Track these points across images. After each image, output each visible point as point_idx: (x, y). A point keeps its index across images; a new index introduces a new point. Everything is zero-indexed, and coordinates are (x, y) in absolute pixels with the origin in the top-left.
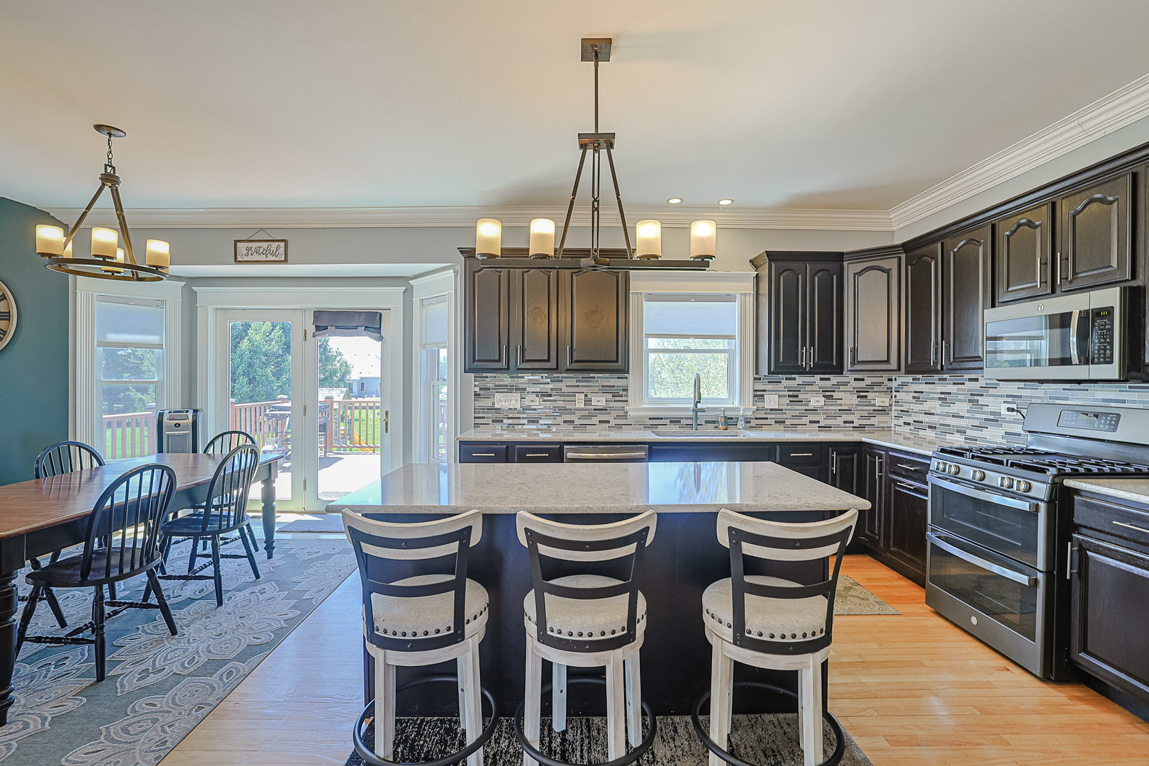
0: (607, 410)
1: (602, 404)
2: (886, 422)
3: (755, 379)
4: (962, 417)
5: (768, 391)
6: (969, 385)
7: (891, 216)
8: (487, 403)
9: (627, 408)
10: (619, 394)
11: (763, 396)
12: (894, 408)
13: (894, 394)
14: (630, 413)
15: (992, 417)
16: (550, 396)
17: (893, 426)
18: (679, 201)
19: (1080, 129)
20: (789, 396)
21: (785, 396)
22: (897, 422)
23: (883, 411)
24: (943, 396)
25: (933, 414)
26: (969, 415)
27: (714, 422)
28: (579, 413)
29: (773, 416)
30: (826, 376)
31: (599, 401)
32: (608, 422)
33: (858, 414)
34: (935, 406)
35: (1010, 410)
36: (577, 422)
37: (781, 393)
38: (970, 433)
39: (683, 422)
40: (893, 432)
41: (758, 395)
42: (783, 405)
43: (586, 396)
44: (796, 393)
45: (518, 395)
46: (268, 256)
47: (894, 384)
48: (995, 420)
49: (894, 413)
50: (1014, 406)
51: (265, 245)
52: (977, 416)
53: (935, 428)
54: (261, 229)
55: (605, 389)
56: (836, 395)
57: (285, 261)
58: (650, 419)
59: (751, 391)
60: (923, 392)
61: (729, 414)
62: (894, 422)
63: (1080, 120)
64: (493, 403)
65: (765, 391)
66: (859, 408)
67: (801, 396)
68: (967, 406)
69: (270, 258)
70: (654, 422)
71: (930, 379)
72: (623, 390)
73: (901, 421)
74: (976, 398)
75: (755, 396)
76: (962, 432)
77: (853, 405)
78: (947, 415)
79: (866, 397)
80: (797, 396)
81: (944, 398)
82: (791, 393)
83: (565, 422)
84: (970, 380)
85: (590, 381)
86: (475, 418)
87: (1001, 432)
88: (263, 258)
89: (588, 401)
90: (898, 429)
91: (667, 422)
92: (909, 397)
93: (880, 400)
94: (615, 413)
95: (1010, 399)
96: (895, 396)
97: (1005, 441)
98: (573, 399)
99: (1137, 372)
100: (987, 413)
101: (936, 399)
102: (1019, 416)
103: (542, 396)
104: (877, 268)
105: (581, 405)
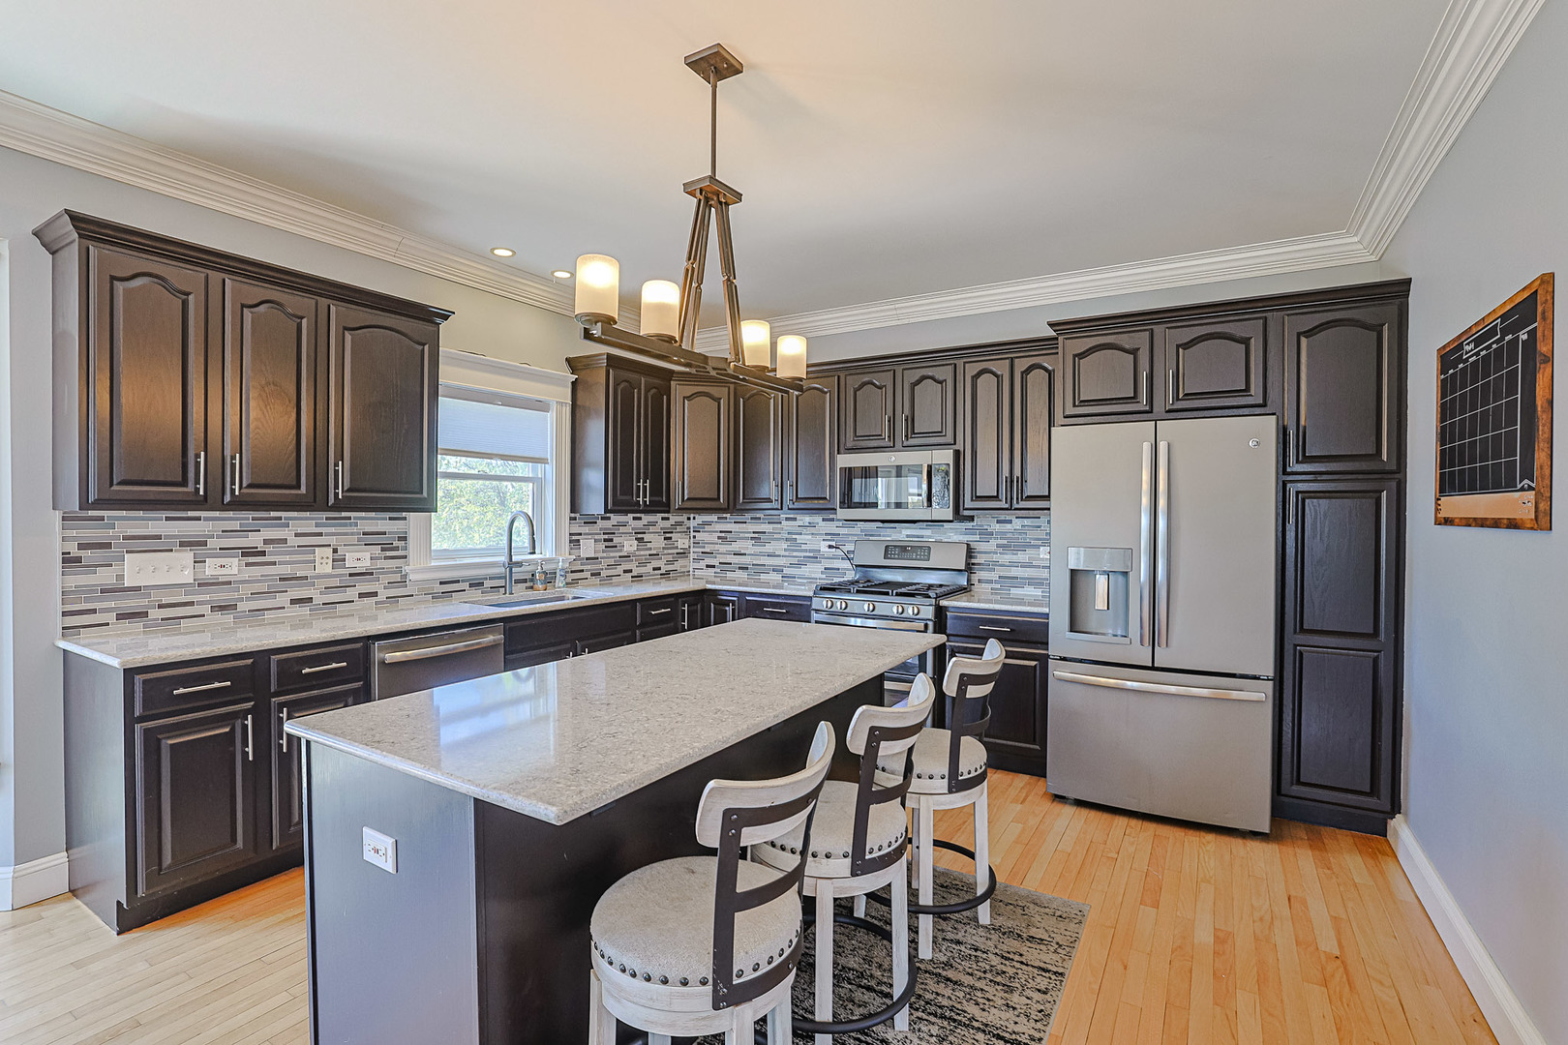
0: (372, 574)
1: (365, 564)
2: (686, 566)
3: (571, 519)
4: (779, 556)
5: (585, 534)
6: (787, 524)
8: (105, 577)
9: (407, 569)
10: (392, 547)
11: (578, 541)
12: (692, 550)
13: (692, 534)
14: (411, 577)
15: (811, 555)
16: (263, 554)
17: (691, 570)
18: (509, 253)
19: (895, 312)
20: (605, 540)
21: (600, 540)
22: (696, 565)
23: (684, 554)
24: (756, 535)
25: (744, 555)
26: (787, 554)
27: (525, 581)
28: (321, 584)
29: (589, 567)
30: (638, 515)
31: (360, 558)
32: (375, 594)
33: (665, 559)
34: (747, 546)
35: (830, 547)
36: (318, 599)
37: (596, 537)
38: (787, 571)
39: (488, 584)
40: (691, 577)
41: (575, 543)
42: (598, 552)
43: (335, 551)
44: (611, 536)
45: (188, 556)
47: (692, 524)
48: (815, 557)
49: (692, 556)
50: (833, 544)
52: (795, 554)
53: (747, 568)
55: (369, 538)
56: (646, 537)
58: (441, 583)
59: (567, 535)
60: (731, 532)
61: (547, 567)
62: (693, 565)
63: (897, 306)
64: (120, 577)
65: (581, 534)
66: (666, 552)
67: (616, 540)
68: (786, 545)
70: (448, 588)
71: (740, 518)
72: (400, 539)
73: (703, 564)
74: (794, 536)
75: (571, 542)
76: (777, 570)
77: (660, 548)
78: (762, 554)
79: (671, 538)
80: (612, 540)
81: (757, 538)
82: (606, 537)
83: (293, 602)
84: (787, 519)
85: (345, 525)
86: (64, 614)
87: (820, 568)
89: (338, 561)
90: (697, 572)
91: (466, 585)
92: (714, 537)
93: (682, 542)
94: (385, 579)
95: (829, 537)
96: (694, 537)
97: (824, 576)
98: (310, 557)
99: (959, 515)
100: (806, 551)
101: (747, 538)
102: (839, 552)
103: (244, 555)
104: (707, 395)
105: (325, 567)
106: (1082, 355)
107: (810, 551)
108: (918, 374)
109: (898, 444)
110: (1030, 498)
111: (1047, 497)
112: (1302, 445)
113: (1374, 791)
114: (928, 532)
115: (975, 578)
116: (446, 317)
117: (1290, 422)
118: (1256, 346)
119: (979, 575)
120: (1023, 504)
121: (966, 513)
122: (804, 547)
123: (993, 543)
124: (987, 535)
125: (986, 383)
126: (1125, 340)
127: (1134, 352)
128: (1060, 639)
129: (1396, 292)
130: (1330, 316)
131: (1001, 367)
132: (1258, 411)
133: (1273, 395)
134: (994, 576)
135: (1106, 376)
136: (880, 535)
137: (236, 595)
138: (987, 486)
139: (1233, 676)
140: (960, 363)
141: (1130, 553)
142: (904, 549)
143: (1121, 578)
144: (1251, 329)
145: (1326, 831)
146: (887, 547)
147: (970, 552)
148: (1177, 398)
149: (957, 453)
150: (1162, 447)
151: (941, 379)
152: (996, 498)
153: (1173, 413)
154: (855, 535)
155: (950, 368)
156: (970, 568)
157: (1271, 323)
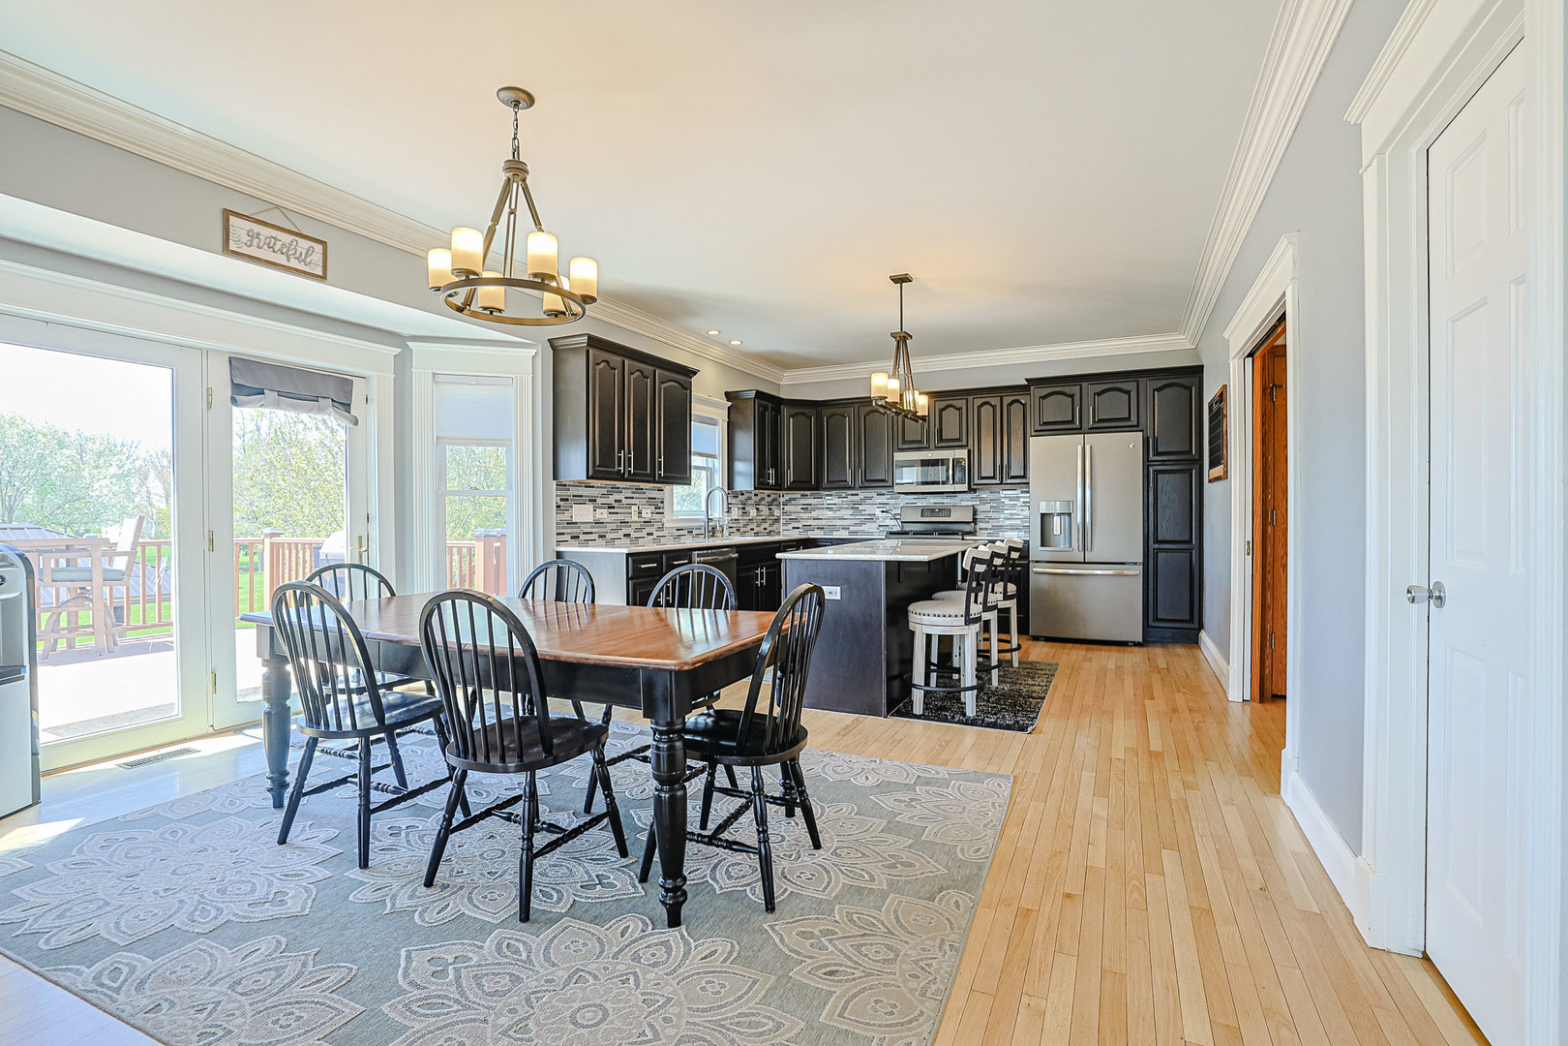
0: (652, 522)
1: (649, 516)
2: (779, 528)
3: (728, 494)
4: (846, 519)
6: (850, 498)
8: (567, 515)
9: (664, 520)
10: (658, 506)
11: (731, 508)
12: (783, 517)
14: (666, 525)
15: (869, 517)
16: (614, 508)
17: (782, 530)
20: (742, 508)
21: (740, 509)
22: (785, 528)
23: (778, 520)
24: (830, 506)
26: (852, 517)
28: (634, 526)
31: (647, 512)
32: (652, 534)
33: (769, 522)
34: (823, 513)
35: (883, 512)
36: (634, 535)
37: (738, 506)
38: (852, 529)
39: (695, 532)
41: (729, 509)
42: (740, 516)
43: (638, 507)
44: (744, 506)
45: (591, 507)
46: (292, 260)
47: (782, 500)
48: (872, 518)
49: (781, 521)
50: (885, 510)
51: (287, 238)
52: (857, 517)
54: (278, 207)
55: (650, 500)
56: (760, 507)
57: (323, 278)
58: (676, 530)
59: (726, 504)
60: (811, 504)
61: (720, 523)
62: (782, 527)
64: (572, 516)
65: (732, 504)
66: (769, 518)
67: (747, 509)
68: (851, 512)
69: (294, 263)
70: (679, 532)
71: (817, 495)
72: (661, 501)
73: (790, 527)
74: (856, 506)
75: (727, 509)
76: (845, 528)
77: (766, 515)
79: (772, 509)
80: (745, 508)
81: (831, 508)
82: (742, 506)
83: (624, 535)
84: (851, 495)
85: (641, 492)
86: (558, 534)
87: (876, 525)
88: (281, 259)
89: (640, 513)
90: (785, 533)
91: (686, 532)
92: (798, 509)
93: (776, 512)
94: (656, 525)
95: (882, 505)
96: (784, 509)
98: (629, 511)
99: (971, 490)
100: (866, 515)
101: (823, 508)
102: (887, 515)
103: (609, 508)
104: (803, 414)
105: (635, 517)
106: (1044, 397)
107: (868, 515)
108: (944, 404)
109: (932, 446)
110: (1013, 477)
111: (1024, 477)
112: (1156, 447)
113: (1191, 620)
114: (948, 500)
115: (978, 527)
116: (695, 373)
117: (1149, 433)
118: (1133, 395)
119: (981, 525)
120: (1009, 481)
121: (975, 487)
122: (864, 512)
123: (989, 505)
124: (983, 501)
125: (986, 411)
126: (1067, 390)
127: (1072, 396)
128: (1036, 551)
129: (1198, 371)
130: (1169, 381)
131: (995, 401)
132: (1134, 429)
133: (1142, 421)
134: (989, 526)
135: (1057, 408)
136: (914, 503)
137: (605, 530)
138: (987, 471)
139: (1124, 563)
140: (970, 398)
141: (1070, 503)
142: (933, 511)
143: (1067, 517)
144: (1131, 386)
145: (1169, 645)
146: (922, 510)
147: (975, 513)
148: (1094, 422)
149: (969, 451)
150: (1088, 447)
151: (959, 407)
152: (994, 478)
153: (1093, 430)
154: (898, 504)
155: (965, 401)
156: (975, 521)
157: (1141, 385)
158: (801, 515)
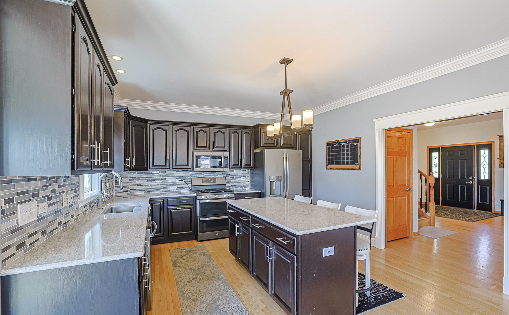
0: (73, 205)
1: (72, 200)
4: (159, 185)
7: (119, 101)
9: (79, 201)
10: (76, 190)
14: (80, 205)
24: (148, 178)
25: (143, 185)
26: (162, 184)
31: (71, 197)
32: (74, 215)
34: (144, 182)
35: (180, 180)
36: (63, 221)
43: (67, 194)
45: (34, 203)
48: (173, 184)
50: (181, 179)
52: (165, 184)
53: (144, 190)
58: (84, 207)
60: (136, 177)
63: (204, 108)
64: (17, 221)
68: (161, 181)
70: (86, 209)
74: (165, 178)
83: (58, 224)
85: (68, 180)
86: (2, 251)
87: (176, 188)
89: (67, 200)
94: (75, 207)
95: (179, 177)
97: (177, 190)
100: (170, 182)
101: (144, 179)
102: (183, 182)
103: (48, 199)
104: (139, 126)
105: (65, 204)
107: (171, 182)
108: (217, 130)
109: (211, 150)
122: (169, 181)
123: (230, 177)
125: (235, 135)
131: (239, 131)
136: (197, 176)
138: (235, 162)
140: (228, 129)
142: (207, 180)
146: (203, 180)
147: (226, 180)
148: (282, 144)
149: (229, 153)
150: (287, 155)
151: (224, 132)
152: (238, 165)
153: (282, 148)
154: (188, 176)
155: (226, 130)
158: (128, 183)
